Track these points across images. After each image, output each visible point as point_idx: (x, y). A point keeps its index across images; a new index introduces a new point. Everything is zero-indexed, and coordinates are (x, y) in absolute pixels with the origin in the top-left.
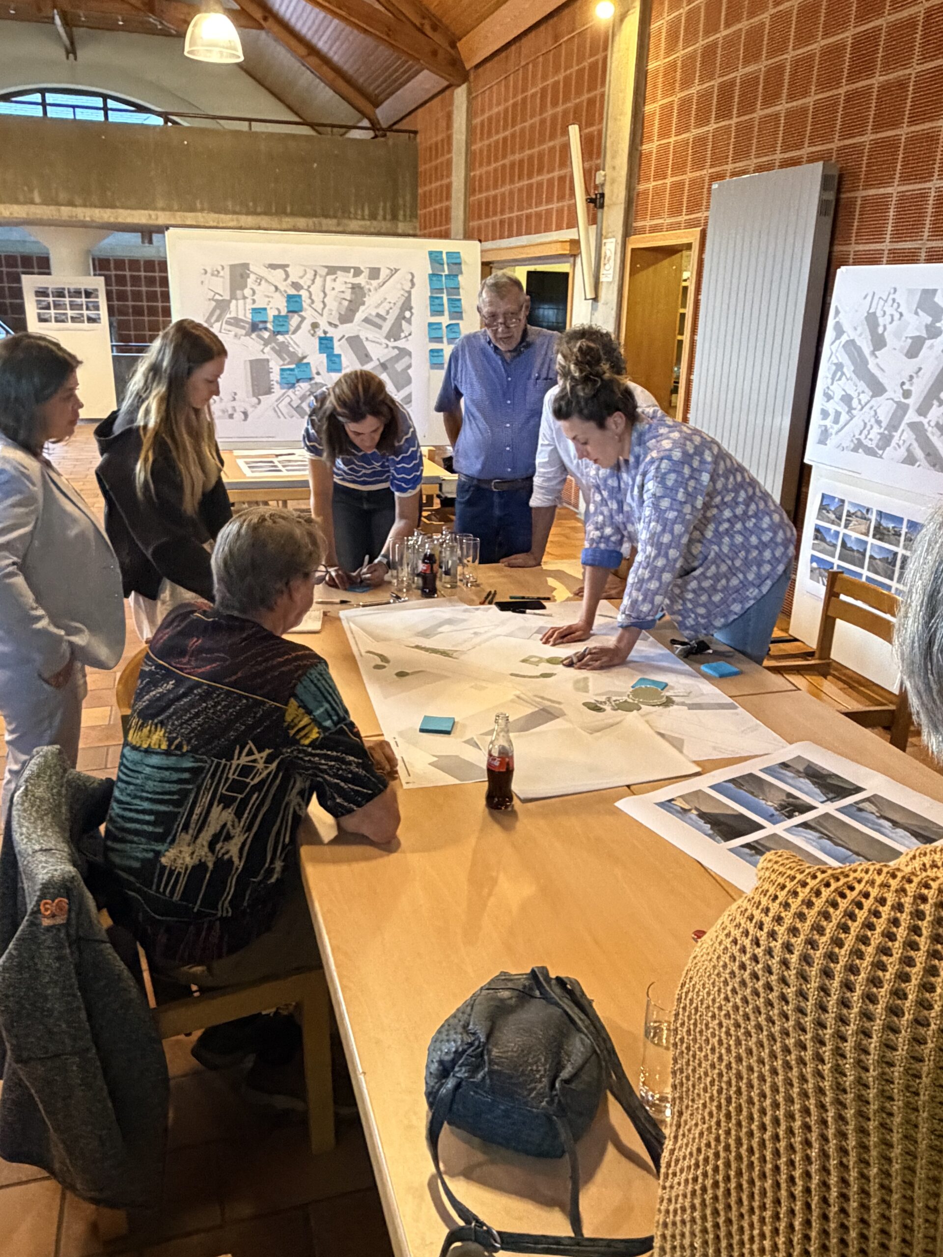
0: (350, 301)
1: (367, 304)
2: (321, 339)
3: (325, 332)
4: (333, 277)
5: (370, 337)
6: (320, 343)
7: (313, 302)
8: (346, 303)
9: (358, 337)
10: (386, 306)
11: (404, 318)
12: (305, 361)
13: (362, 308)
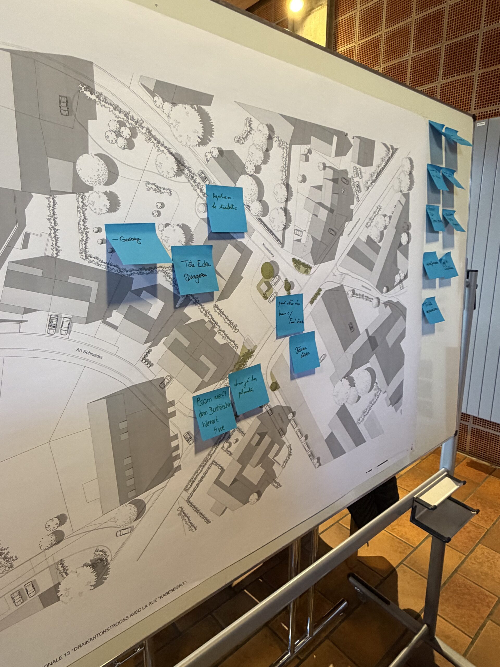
0: (331, 211)
1: (355, 219)
2: (280, 302)
3: (288, 286)
4: (304, 148)
5: (358, 286)
6: (279, 314)
7: (265, 210)
8: (323, 214)
9: (340, 289)
10: (380, 221)
11: (401, 244)
12: (250, 363)
13: (348, 226)
